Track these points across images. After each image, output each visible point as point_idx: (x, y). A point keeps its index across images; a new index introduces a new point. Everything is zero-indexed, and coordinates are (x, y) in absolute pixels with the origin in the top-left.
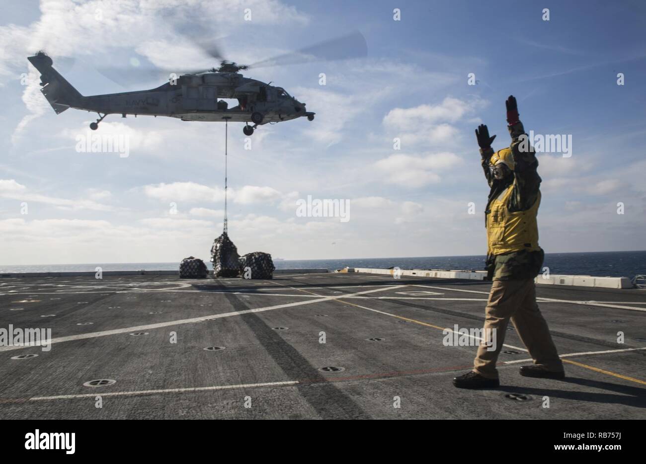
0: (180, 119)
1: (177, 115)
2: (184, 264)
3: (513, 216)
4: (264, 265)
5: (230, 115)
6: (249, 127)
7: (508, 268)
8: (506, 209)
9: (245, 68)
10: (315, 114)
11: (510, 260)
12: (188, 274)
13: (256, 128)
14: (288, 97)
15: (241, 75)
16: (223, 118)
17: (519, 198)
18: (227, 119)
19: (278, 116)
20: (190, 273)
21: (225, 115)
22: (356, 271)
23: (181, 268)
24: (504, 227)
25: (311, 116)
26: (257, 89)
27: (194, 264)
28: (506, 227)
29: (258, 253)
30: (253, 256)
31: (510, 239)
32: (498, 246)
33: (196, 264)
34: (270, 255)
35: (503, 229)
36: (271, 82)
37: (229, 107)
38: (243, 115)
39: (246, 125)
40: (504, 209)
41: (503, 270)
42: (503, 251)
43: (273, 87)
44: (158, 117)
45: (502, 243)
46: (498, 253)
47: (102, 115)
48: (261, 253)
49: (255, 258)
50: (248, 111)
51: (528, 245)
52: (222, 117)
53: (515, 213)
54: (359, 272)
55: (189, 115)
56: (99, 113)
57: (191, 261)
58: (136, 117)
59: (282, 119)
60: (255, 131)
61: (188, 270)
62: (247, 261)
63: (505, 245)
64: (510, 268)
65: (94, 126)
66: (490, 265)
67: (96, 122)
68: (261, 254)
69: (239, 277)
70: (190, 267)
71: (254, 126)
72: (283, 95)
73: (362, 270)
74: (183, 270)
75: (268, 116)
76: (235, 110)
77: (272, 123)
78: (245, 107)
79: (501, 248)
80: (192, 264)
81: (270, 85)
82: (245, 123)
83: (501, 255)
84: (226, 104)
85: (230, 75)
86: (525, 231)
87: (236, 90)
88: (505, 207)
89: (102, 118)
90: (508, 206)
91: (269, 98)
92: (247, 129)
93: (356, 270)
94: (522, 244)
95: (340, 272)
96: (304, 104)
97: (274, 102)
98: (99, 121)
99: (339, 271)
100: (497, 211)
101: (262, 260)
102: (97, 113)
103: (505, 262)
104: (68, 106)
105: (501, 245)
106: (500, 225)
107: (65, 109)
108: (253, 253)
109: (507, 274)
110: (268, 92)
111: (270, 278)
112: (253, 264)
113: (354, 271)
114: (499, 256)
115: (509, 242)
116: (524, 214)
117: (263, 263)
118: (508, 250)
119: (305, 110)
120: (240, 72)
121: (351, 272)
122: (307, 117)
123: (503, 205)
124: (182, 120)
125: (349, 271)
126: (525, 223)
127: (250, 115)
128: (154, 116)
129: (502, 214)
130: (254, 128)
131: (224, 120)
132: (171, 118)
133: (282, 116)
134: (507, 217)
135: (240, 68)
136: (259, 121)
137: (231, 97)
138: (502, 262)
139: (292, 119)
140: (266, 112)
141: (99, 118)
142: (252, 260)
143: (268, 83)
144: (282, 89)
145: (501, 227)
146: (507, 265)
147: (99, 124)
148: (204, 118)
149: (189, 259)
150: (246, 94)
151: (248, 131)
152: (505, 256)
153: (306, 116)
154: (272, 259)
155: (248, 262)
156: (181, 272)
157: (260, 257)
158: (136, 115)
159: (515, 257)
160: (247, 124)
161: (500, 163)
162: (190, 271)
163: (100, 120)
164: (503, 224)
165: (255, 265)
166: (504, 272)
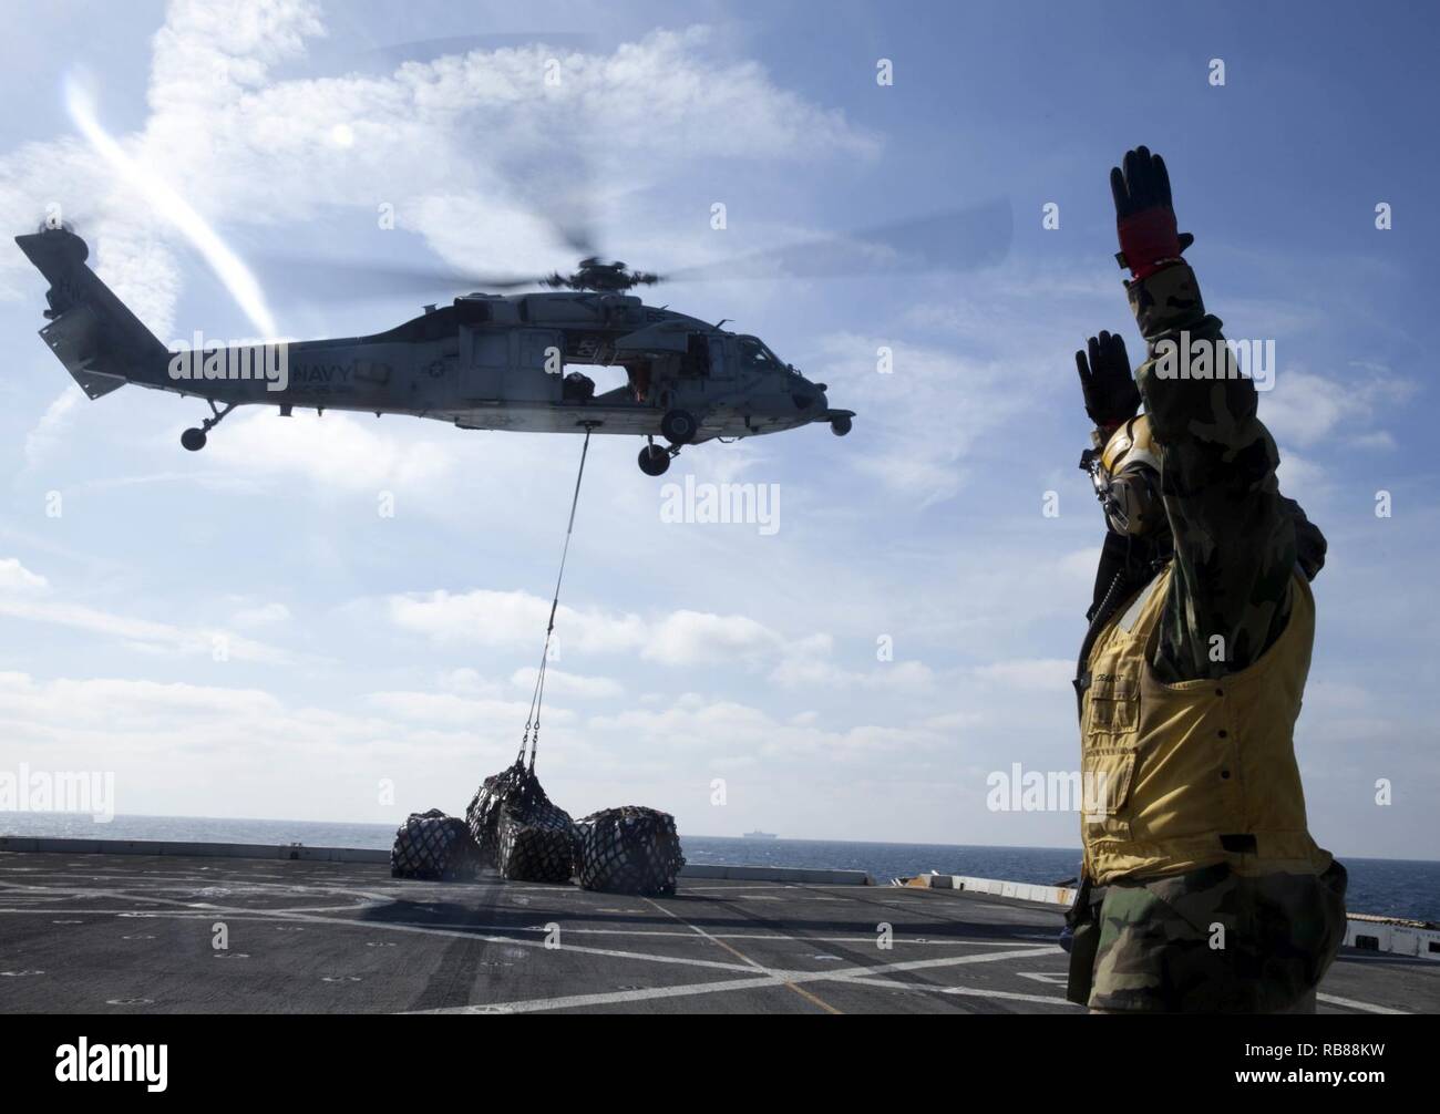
0: (452, 425)
1: (441, 413)
2: (409, 831)
3: (1170, 703)
4: (649, 849)
5: (599, 416)
6: (657, 449)
7: (1146, 947)
8: (1144, 670)
9: (650, 280)
10: (854, 414)
11: (1152, 911)
12: (416, 865)
13: (677, 454)
14: (772, 362)
15: (637, 300)
16: (580, 423)
17: (1191, 617)
18: (590, 426)
19: (742, 420)
20: (424, 861)
21: (583, 416)
22: (956, 886)
23: (396, 845)
24: (1135, 750)
25: (841, 422)
26: (682, 343)
27: (438, 834)
28: (1141, 754)
29: (635, 811)
30: (619, 818)
31: (1159, 808)
32: (1109, 838)
33: (445, 833)
34: (671, 819)
35: (1131, 759)
36: (724, 321)
37: (597, 393)
38: (638, 417)
39: (648, 444)
40: (1135, 665)
41: (1121, 957)
42: (1128, 862)
43: (730, 336)
44: (386, 417)
45: (1124, 825)
46: (1111, 875)
47: (221, 406)
48: (642, 810)
49: (623, 825)
50: (653, 405)
51: (1240, 843)
52: (576, 420)
53: (1179, 686)
54: (966, 888)
55: (478, 413)
56: (211, 401)
57: (430, 823)
58: (320, 414)
59: (756, 430)
60: (674, 462)
61: (417, 852)
62: (596, 835)
63: (1134, 841)
64: (1153, 952)
65: (194, 440)
66: (1083, 928)
67: (201, 426)
68: (642, 815)
69: (572, 884)
70: (425, 843)
71: (670, 449)
72: (760, 357)
73: (975, 884)
74: (404, 850)
75: (712, 420)
76: (615, 399)
77: (724, 439)
78: (645, 391)
79: (1122, 851)
80: (433, 834)
81: (721, 327)
82: (646, 437)
83: (1118, 880)
84: (588, 384)
85: (602, 298)
86: (1226, 775)
87: (619, 343)
88: (1141, 658)
89: (219, 416)
90: (1150, 659)
91: (717, 368)
92: (651, 456)
93: (957, 881)
94: (1212, 837)
95: (907, 885)
96: (823, 387)
97: (730, 379)
98: (209, 424)
99: (904, 881)
100: (1110, 678)
101: (643, 831)
102: (205, 401)
103: (1134, 917)
104: (123, 378)
105: (1119, 833)
106: (1121, 744)
107: (116, 385)
108: (619, 810)
109: (1135, 983)
110: (715, 351)
111: (669, 893)
112: (615, 843)
113: (950, 886)
114: (1114, 887)
115: (1154, 825)
116: (1219, 693)
117: (647, 843)
118: (1147, 862)
119: (824, 402)
120: (634, 291)
121: (942, 886)
122: (830, 424)
123: (1133, 651)
124: (457, 425)
125: (933, 884)
126: (1223, 734)
127: (660, 418)
128: (373, 415)
129: (1130, 687)
130: (671, 455)
131: (583, 428)
132: (425, 420)
133: (754, 421)
134: (1148, 705)
135: (636, 280)
136: (685, 432)
137: (605, 362)
138: (1122, 916)
139: (785, 428)
140: (708, 408)
141: (212, 416)
142: (613, 833)
143: (715, 324)
144: (757, 340)
145: (1124, 751)
146: (1135, 936)
147: (208, 434)
148: (523, 421)
149: (425, 816)
150: (648, 355)
151: (654, 463)
152: (1135, 892)
153: (828, 421)
154: (679, 832)
155: (600, 837)
156: (396, 857)
157: (637, 822)
158: (320, 409)
159: (1177, 897)
160: (651, 440)
161: (1134, 464)
162: (423, 854)
163: (214, 422)
164: (1131, 739)
165: (620, 847)
166: (1125, 971)
